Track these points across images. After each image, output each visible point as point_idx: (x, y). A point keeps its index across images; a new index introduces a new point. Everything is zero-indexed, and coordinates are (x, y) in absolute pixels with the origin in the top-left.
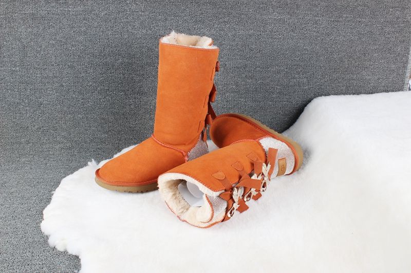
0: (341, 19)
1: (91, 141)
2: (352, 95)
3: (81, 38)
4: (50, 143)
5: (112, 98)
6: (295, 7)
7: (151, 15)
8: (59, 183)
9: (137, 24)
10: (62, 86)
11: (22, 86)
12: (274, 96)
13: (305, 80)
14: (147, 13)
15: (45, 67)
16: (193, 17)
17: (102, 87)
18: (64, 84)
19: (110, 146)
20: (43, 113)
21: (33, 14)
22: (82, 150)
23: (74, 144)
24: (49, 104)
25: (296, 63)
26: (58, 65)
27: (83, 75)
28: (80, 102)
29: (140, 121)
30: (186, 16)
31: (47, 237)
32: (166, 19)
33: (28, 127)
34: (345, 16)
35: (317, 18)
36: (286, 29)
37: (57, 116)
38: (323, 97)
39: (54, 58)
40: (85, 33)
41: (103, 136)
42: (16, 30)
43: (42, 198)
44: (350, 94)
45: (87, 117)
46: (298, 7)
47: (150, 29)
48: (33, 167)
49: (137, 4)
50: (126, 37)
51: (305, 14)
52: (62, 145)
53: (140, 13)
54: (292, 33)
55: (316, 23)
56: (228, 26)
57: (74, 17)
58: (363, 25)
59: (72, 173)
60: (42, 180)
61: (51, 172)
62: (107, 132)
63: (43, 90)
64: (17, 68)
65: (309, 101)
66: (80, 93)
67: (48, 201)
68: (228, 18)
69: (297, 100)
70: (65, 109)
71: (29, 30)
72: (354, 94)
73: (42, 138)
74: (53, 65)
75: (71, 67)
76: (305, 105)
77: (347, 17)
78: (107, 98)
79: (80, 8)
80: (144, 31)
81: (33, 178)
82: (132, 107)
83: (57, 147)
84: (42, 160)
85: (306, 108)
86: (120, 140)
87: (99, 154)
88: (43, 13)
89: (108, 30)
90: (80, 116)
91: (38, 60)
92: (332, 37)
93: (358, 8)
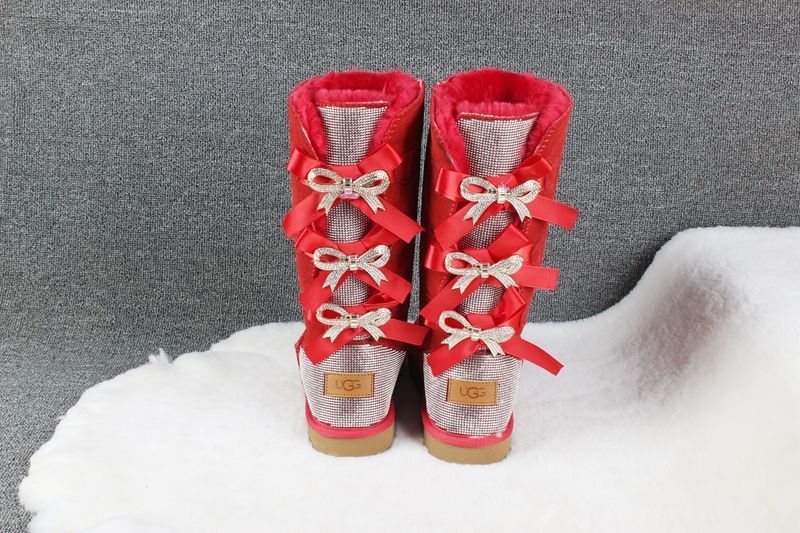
0: (744, 51)
1: (162, 312)
2: (767, 228)
3: (153, 77)
4: (67, 312)
5: (214, 215)
6: (639, 19)
7: (309, 30)
8: (77, 398)
9: (278, 50)
10: (104, 183)
11: (16, 180)
12: (586, 224)
13: (659, 190)
14: (301, 25)
15: (69, 138)
16: (404, 38)
17: (193, 189)
18: (108, 179)
19: (204, 325)
20: (57, 242)
21: (49, 20)
22: (138, 331)
23: (121, 317)
24: (73, 224)
25: (637, 149)
26: (98, 136)
27: (152, 160)
28: (142, 222)
29: (276, 272)
30: (388, 33)
31: (29, 516)
32: (345, 41)
33: (21, 274)
34: (753, 43)
35: (688, 48)
36: (618, 70)
37: (88, 252)
38: (699, 228)
39: (88, 120)
40: (162, 66)
41: (190, 301)
42: (9, 53)
43: (31, 429)
44: (763, 225)
45: (156, 258)
46: (645, 21)
47: (308, 62)
48: (23, 363)
49: (280, 5)
50: (252, 77)
51: (662, 36)
52: (94, 319)
53: (287, 25)
54: (631, 82)
55: (687, 59)
56: (483, 60)
57: (140, 30)
58: (795, 66)
59: (110, 378)
60: (38, 391)
61: (63, 375)
62: (199, 294)
63: (59, 192)
64: (6, 140)
65: (667, 239)
66: (143, 201)
67: (47, 434)
68: (484, 42)
69: (637, 236)
70: (108, 235)
71: (38, 55)
72: (772, 226)
73: (52, 301)
74: (86, 136)
75: (127, 142)
76: (658, 248)
77: (758, 47)
78: (204, 214)
79: (152, 10)
80: (294, 66)
81: (19, 386)
82: (259, 237)
83: (84, 322)
84: (46, 349)
85: (658, 253)
86: (228, 312)
87: (176, 342)
88: (70, 18)
89: (214, 61)
90: (139, 253)
91: (53, 124)
92: (723, 93)
93: (785, 28)
